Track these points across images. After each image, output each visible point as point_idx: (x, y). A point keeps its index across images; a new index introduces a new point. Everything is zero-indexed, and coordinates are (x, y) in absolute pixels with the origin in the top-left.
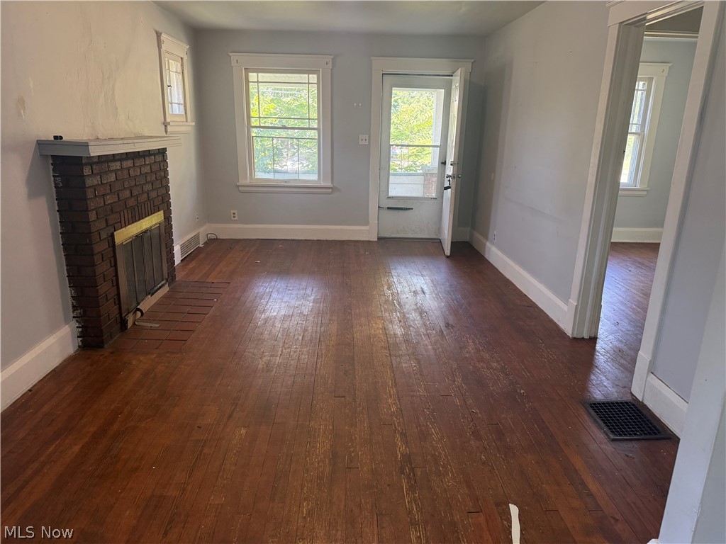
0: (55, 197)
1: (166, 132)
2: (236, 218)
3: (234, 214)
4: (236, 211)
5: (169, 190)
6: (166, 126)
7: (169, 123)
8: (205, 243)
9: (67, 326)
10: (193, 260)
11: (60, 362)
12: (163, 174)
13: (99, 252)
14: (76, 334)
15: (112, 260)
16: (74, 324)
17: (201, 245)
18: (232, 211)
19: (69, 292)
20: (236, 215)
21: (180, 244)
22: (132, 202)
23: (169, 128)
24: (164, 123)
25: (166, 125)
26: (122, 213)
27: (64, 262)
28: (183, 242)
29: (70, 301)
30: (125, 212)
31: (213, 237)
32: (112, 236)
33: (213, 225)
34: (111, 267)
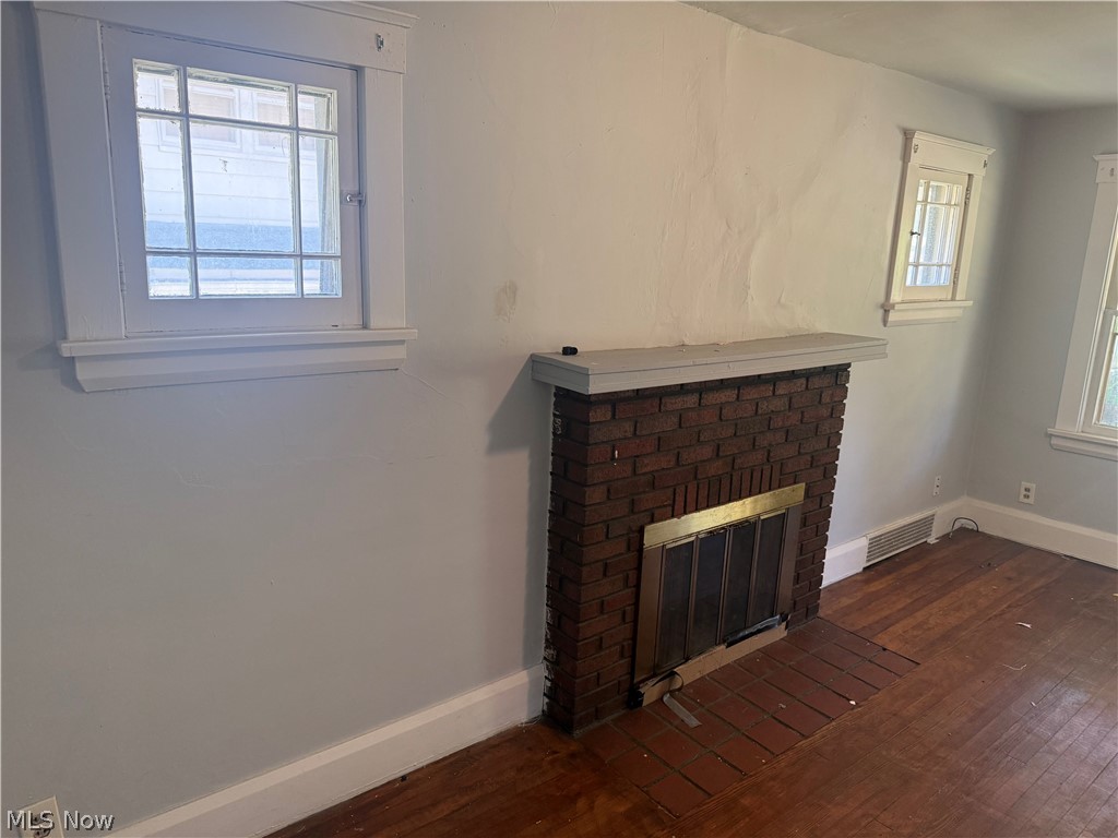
0: (551, 451)
1: (885, 322)
2: (1031, 501)
3: (1027, 490)
4: (1033, 486)
5: (839, 442)
6: (886, 312)
7: (893, 306)
8: (945, 539)
9: (525, 672)
10: (889, 573)
11: (491, 735)
12: (825, 412)
13: (601, 560)
14: (542, 689)
15: (632, 575)
16: (542, 670)
17: (932, 540)
18: (1025, 484)
19: (544, 614)
20: (1032, 494)
21: (872, 535)
22: (715, 468)
23: (893, 316)
24: (882, 306)
25: (886, 308)
26: (680, 490)
27: (547, 561)
28: (877, 534)
29: (543, 630)
30: (692, 487)
31: (971, 526)
32: (641, 531)
33: (977, 503)
34: (626, 586)
